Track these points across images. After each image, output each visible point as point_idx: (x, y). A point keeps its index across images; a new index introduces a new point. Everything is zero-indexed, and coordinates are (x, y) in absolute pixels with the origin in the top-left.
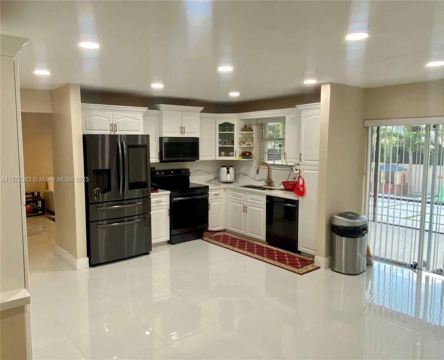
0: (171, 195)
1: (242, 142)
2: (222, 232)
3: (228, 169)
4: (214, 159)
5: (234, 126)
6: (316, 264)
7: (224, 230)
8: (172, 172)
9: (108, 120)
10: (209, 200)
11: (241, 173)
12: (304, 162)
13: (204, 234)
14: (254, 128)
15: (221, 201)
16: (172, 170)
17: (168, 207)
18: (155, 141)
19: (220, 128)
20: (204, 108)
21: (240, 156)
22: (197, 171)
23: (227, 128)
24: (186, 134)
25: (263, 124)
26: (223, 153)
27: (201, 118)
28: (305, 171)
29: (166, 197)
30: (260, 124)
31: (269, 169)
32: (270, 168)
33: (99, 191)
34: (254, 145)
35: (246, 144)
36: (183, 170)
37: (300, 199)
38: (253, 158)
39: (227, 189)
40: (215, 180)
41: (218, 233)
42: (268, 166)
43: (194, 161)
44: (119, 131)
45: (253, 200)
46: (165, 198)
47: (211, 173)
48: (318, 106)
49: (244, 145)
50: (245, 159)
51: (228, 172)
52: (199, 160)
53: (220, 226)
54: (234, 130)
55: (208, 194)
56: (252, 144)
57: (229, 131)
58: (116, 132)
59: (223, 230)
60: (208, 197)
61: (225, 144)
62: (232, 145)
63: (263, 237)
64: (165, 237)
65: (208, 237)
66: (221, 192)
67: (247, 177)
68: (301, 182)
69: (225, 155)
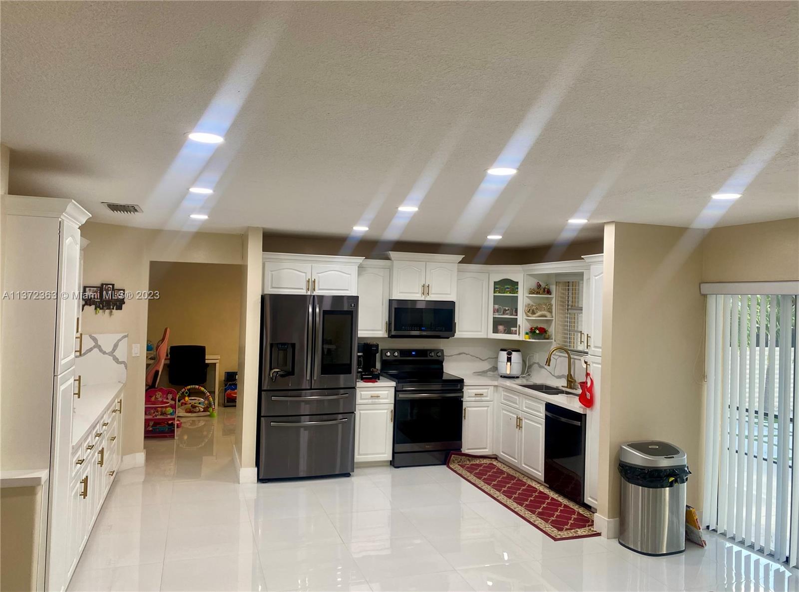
0: (397, 389)
1: (531, 311)
2: (490, 460)
3: (509, 354)
4: (485, 337)
5: (518, 285)
6: (596, 528)
7: (495, 457)
8: (413, 353)
9: (304, 274)
10: (464, 403)
11: (535, 363)
12: (593, 349)
13: (452, 457)
14: (553, 288)
15: (488, 407)
16: (414, 350)
17: (392, 407)
18: (383, 305)
19: (497, 288)
20: (464, 256)
21: (527, 334)
22: (460, 354)
23: (508, 288)
24: (432, 296)
25: (568, 282)
26: (501, 328)
27: (459, 271)
28: (594, 365)
29: (389, 390)
30: (566, 282)
31: (570, 358)
32: (572, 356)
33: (277, 374)
34: (553, 317)
35: (539, 313)
36: (431, 351)
37: (588, 412)
38: (552, 339)
39: (500, 386)
40: (493, 372)
41: (481, 460)
42: (568, 353)
43: (448, 338)
44: (320, 289)
45: (531, 409)
46: (387, 392)
47: (486, 360)
48: (600, 259)
49: (534, 316)
50: (535, 339)
51: (509, 360)
52: (454, 336)
53: (485, 448)
54: (517, 291)
55: (463, 392)
56: (548, 316)
57: (510, 293)
58: (314, 292)
59: (493, 456)
60: (462, 397)
61: (504, 314)
62: (515, 315)
63: (540, 474)
64: (385, 453)
65: (460, 464)
66: (489, 392)
67: (543, 369)
68: (589, 384)
69: (505, 330)
